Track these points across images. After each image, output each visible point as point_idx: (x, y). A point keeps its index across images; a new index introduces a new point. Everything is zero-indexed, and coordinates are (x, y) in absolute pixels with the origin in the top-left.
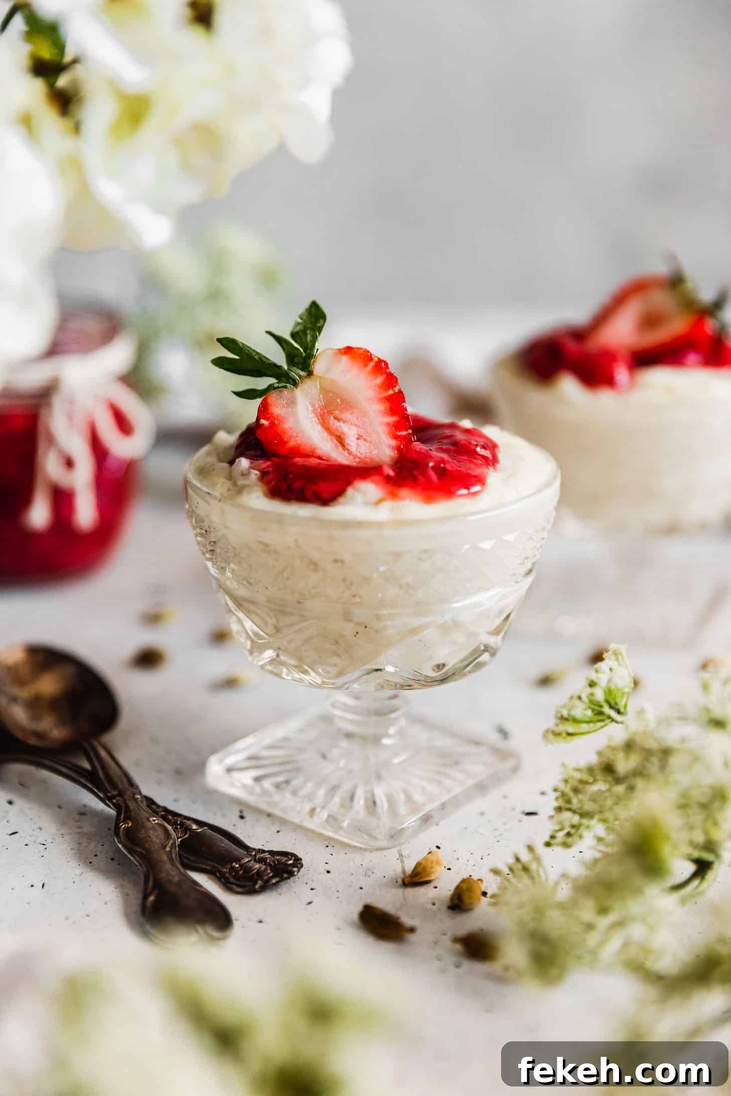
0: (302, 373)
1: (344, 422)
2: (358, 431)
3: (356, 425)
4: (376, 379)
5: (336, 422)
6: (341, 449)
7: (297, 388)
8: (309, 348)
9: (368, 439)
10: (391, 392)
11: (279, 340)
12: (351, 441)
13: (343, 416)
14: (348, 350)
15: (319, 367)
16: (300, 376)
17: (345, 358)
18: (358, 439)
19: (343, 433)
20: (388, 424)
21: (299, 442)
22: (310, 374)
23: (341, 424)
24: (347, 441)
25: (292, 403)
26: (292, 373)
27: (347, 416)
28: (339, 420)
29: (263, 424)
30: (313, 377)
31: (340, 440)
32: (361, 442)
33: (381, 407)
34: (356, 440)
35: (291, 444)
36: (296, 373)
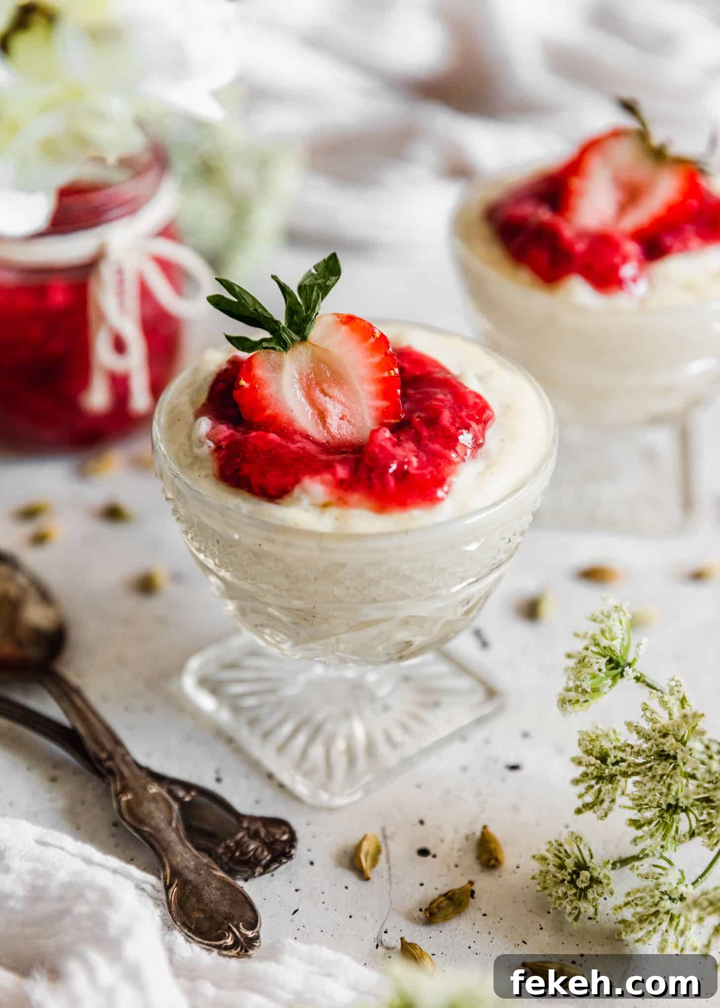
0: (295, 337)
1: (330, 397)
2: (343, 410)
3: (341, 403)
4: (373, 357)
5: (321, 396)
6: (321, 428)
7: (286, 352)
8: (311, 307)
9: (353, 421)
10: (386, 374)
11: (284, 289)
12: (333, 422)
13: (330, 391)
14: (349, 320)
15: (315, 333)
16: (293, 340)
17: (344, 329)
18: (342, 418)
19: (326, 409)
20: (377, 409)
21: (277, 411)
22: (304, 339)
23: (327, 399)
24: (329, 421)
25: (278, 367)
26: (285, 335)
27: (335, 392)
28: (326, 395)
29: (242, 386)
30: (306, 343)
31: (322, 416)
32: (345, 422)
33: (372, 388)
34: (339, 420)
35: (269, 412)
36: (289, 335)
